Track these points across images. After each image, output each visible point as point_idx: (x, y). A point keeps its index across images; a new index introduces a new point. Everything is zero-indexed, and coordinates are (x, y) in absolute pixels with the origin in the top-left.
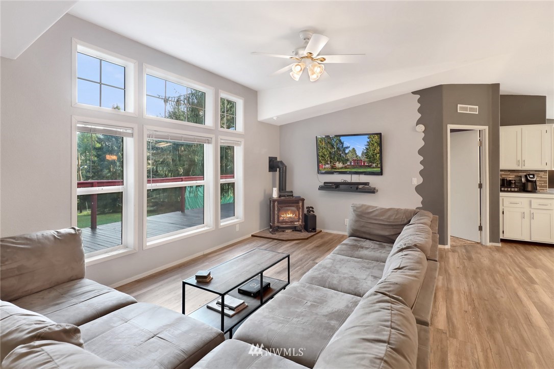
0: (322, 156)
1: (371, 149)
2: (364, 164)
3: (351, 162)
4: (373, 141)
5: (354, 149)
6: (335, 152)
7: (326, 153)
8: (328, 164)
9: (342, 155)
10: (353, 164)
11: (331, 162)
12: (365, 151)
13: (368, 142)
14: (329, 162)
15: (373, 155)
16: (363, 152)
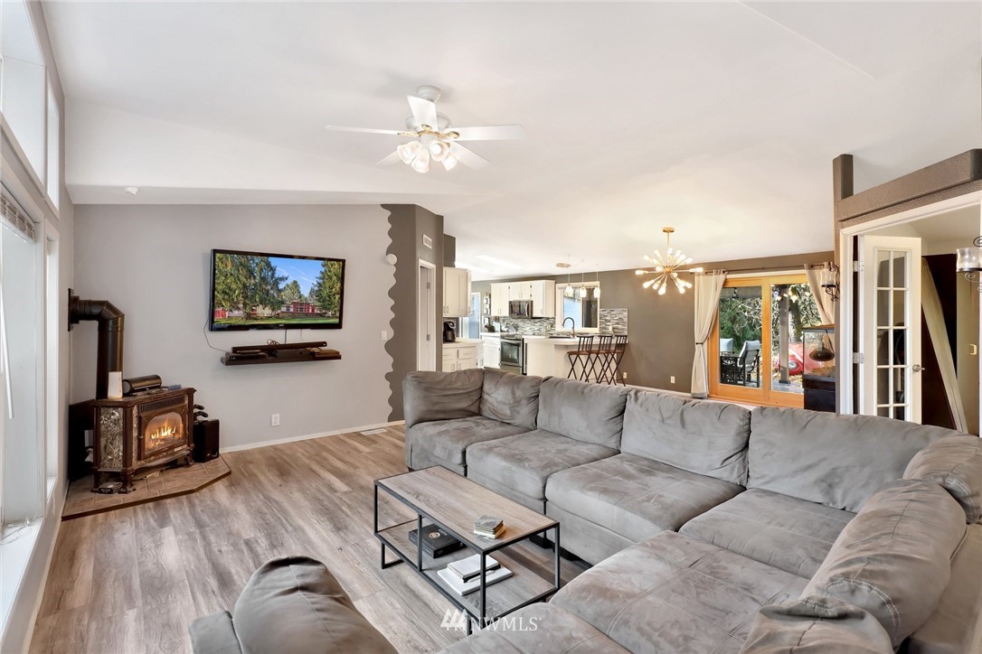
0: (224, 292)
1: (327, 285)
2: (313, 310)
3: (288, 307)
4: (330, 271)
5: (295, 282)
6: (255, 285)
7: (234, 286)
8: (238, 309)
9: (271, 292)
10: (292, 310)
11: (245, 304)
12: (316, 288)
13: (321, 272)
14: (241, 306)
15: (329, 296)
16: (312, 289)
